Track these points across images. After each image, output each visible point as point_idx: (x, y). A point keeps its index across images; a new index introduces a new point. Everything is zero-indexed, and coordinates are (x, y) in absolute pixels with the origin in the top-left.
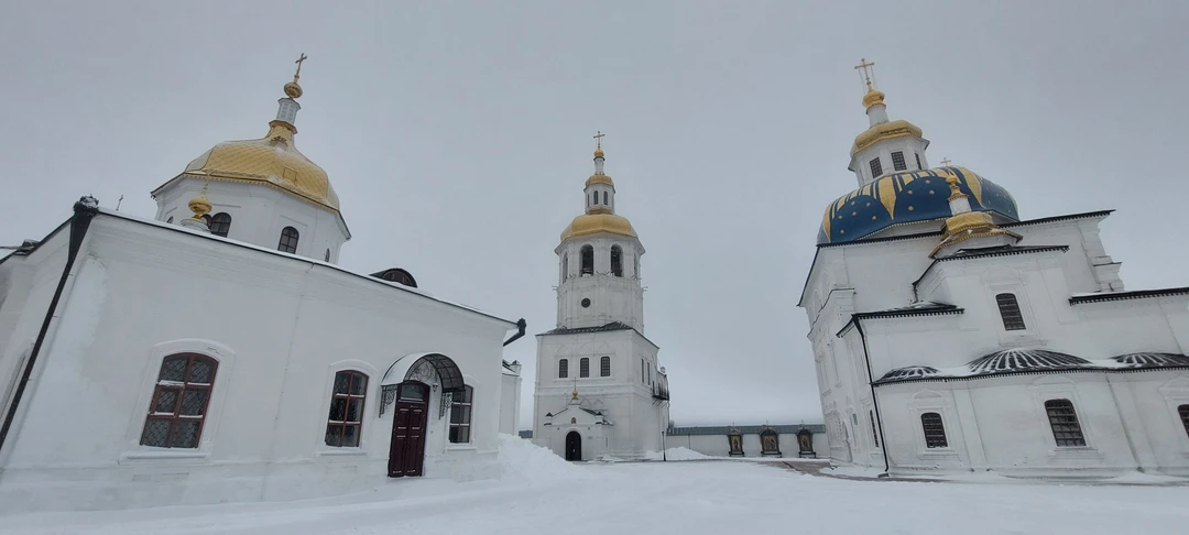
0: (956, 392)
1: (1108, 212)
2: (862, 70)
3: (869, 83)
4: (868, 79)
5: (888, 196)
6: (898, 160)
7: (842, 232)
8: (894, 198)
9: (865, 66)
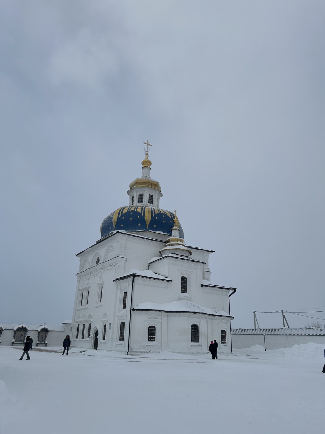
0: (163, 317)
1: (213, 252)
2: (146, 145)
3: (147, 154)
4: (147, 151)
5: (148, 217)
6: (151, 198)
7: (122, 225)
8: (150, 219)
9: (148, 144)
